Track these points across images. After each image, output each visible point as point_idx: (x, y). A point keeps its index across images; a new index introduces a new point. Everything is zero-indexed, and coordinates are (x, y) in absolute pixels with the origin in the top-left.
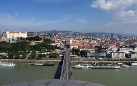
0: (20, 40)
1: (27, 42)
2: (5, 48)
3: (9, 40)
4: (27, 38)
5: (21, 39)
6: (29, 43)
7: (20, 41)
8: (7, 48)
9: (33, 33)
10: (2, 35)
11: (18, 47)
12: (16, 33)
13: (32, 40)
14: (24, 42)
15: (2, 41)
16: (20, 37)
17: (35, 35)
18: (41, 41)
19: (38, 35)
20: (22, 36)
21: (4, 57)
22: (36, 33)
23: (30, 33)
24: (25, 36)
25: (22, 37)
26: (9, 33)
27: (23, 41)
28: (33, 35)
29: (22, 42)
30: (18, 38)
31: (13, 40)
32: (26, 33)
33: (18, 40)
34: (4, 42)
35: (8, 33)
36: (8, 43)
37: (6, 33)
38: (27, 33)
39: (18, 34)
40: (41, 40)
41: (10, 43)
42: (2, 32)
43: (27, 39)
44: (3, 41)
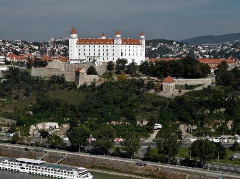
0: (117, 73)
1: (143, 81)
2: (58, 105)
3: (77, 73)
4: (144, 64)
5: (123, 67)
6: (150, 85)
7: (115, 78)
8: (66, 105)
9: (171, 42)
10: (53, 52)
11: (106, 102)
12: (104, 42)
13: (166, 76)
14: (133, 81)
15: (52, 74)
16: (119, 61)
17: (177, 53)
18: (208, 81)
19: (191, 51)
20: (124, 57)
21: (54, 143)
22: (181, 44)
23: (155, 42)
24: (136, 55)
25: (125, 61)
26: (79, 43)
27: (128, 77)
28: (168, 51)
29: (124, 82)
30: (110, 66)
31: (91, 71)
32: (144, 42)
33: (111, 74)
34: (58, 81)
35: (73, 42)
36: (73, 85)
37: (67, 43)
38: (147, 43)
39: (111, 46)
40: (203, 76)
41: (81, 83)
42: (53, 39)
43: (144, 68)
44: (57, 74)
